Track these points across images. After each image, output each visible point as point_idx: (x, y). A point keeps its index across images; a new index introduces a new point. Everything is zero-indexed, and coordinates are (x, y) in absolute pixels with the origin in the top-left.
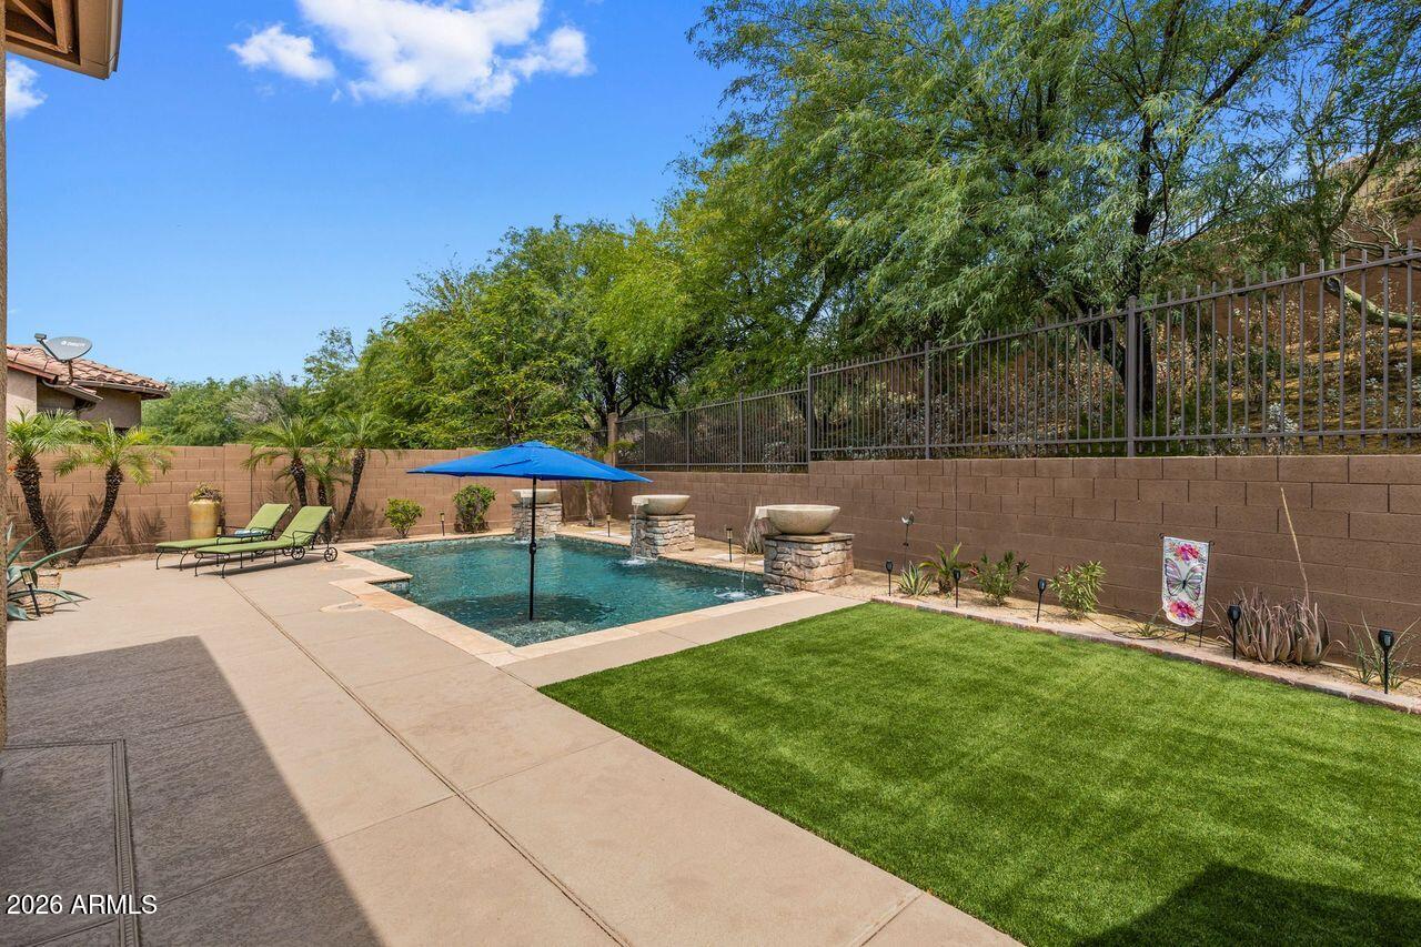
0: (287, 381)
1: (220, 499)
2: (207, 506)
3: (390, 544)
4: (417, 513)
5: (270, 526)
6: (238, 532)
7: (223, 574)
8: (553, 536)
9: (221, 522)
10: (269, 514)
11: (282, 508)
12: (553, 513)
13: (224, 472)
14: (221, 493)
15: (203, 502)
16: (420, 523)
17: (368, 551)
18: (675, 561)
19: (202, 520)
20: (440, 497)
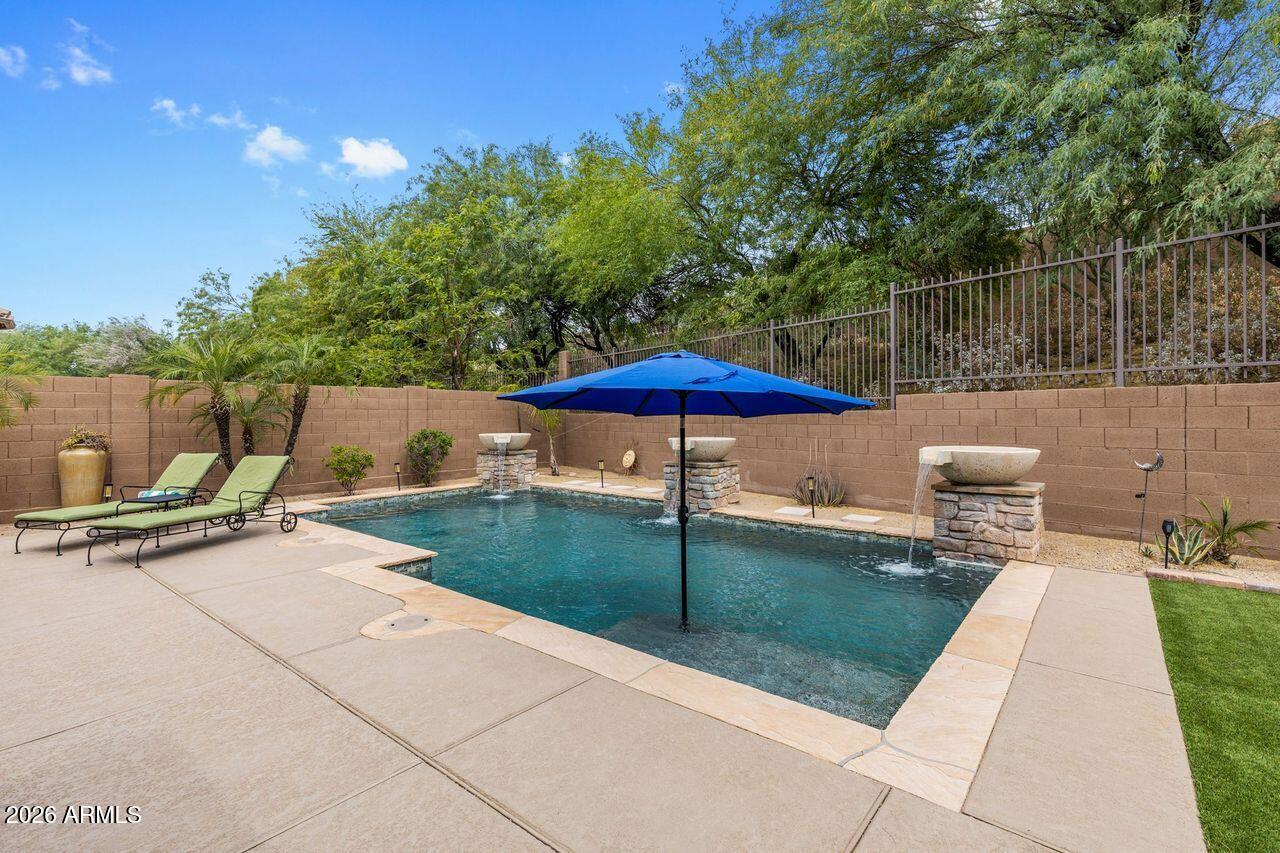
0: (156, 327)
1: (105, 448)
2: (88, 458)
3: (340, 503)
4: (368, 462)
5: (192, 483)
6: (143, 494)
7: (138, 559)
8: (529, 488)
9: (107, 480)
10: (187, 468)
11: (208, 459)
12: (529, 461)
13: (110, 412)
14: (107, 440)
15: (83, 452)
16: (371, 474)
17: (320, 513)
18: (737, 517)
19: (79, 476)
20: (385, 444)
